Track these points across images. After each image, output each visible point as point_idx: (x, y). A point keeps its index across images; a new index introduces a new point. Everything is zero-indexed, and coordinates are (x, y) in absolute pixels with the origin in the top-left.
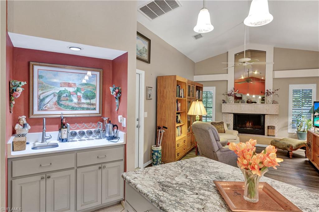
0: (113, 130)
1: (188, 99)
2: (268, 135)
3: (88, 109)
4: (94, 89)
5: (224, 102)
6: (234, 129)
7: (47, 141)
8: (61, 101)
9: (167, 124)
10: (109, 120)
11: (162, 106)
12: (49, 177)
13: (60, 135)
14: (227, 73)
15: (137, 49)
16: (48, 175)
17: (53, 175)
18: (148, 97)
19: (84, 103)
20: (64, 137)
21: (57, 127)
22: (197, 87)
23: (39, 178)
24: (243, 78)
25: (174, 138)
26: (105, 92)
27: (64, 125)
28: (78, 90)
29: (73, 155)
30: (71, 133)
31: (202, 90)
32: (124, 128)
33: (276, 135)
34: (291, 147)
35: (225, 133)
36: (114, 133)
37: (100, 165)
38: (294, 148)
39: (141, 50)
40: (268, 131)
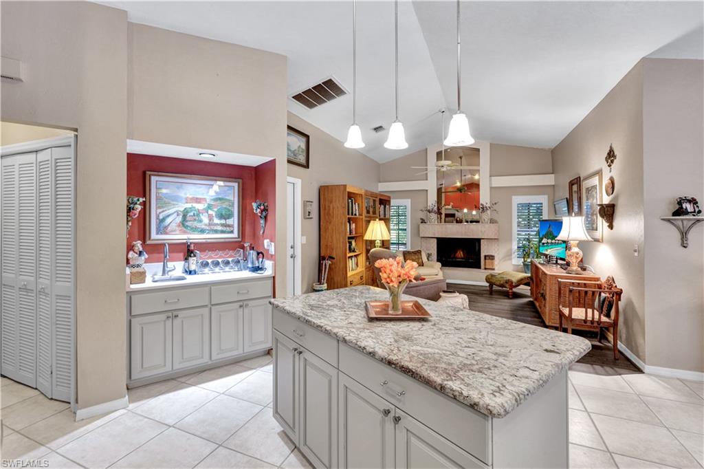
0: (258, 259)
1: (366, 217)
2: (485, 269)
3: (223, 232)
4: (230, 206)
5: (423, 221)
6: (438, 261)
7: (169, 273)
8: (187, 221)
9: (334, 253)
10: (253, 246)
11: (328, 228)
12: (176, 316)
13: (187, 265)
14: (427, 179)
15: (289, 149)
16: (175, 313)
17: (181, 314)
18: (307, 215)
19: (217, 224)
20: (193, 267)
21: (181, 255)
22: (380, 200)
23: (163, 317)
24: (458, 184)
25: (344, 273)
26: (246, 209)
27: (192, 252)
28: (210, 207)
29: (207, 289)
30: (202, 263)
31: (389, 204)
32: (272, 256)
33: (496, 268)
34: (510, 283)
35: (423, 265)
36: (258, 263)
37: (241, 303)
38: (514, 284)
39: (295, 150)
40: (485, 262)
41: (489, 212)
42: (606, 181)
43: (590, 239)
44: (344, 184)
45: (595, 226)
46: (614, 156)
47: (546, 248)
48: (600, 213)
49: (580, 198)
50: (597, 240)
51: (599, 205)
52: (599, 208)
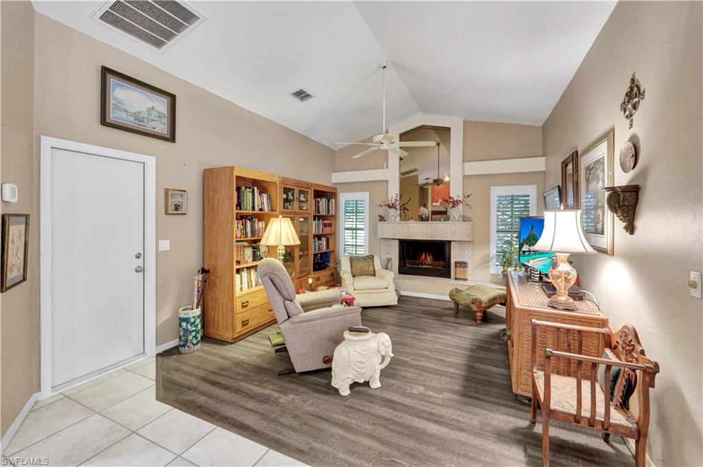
1: (282, 213)
2: (456, 279)
5: (382, 219)
6: (401, 267)
9: (220, 262)
11: (212, 228)
14: (387, 168)
18: (171, 210)
22: (314, 191)
25: (231, 292)
31: (335, 198)
33: (469, 278)
34: (478, 304)
35: (374, 275)
38: (485, 305)
39: (141, 113)
40: (456, 270)
41: (460, 206)
42: (622, 144)
43: (590, 249)
44: (232, 165)
45: (600, 226)
46: (640, 94)
47: (527, 258)
48: (609, 203)
49: (577, 183)
50: (603, 251)
51: (608, 189)
52: (607, 194)
